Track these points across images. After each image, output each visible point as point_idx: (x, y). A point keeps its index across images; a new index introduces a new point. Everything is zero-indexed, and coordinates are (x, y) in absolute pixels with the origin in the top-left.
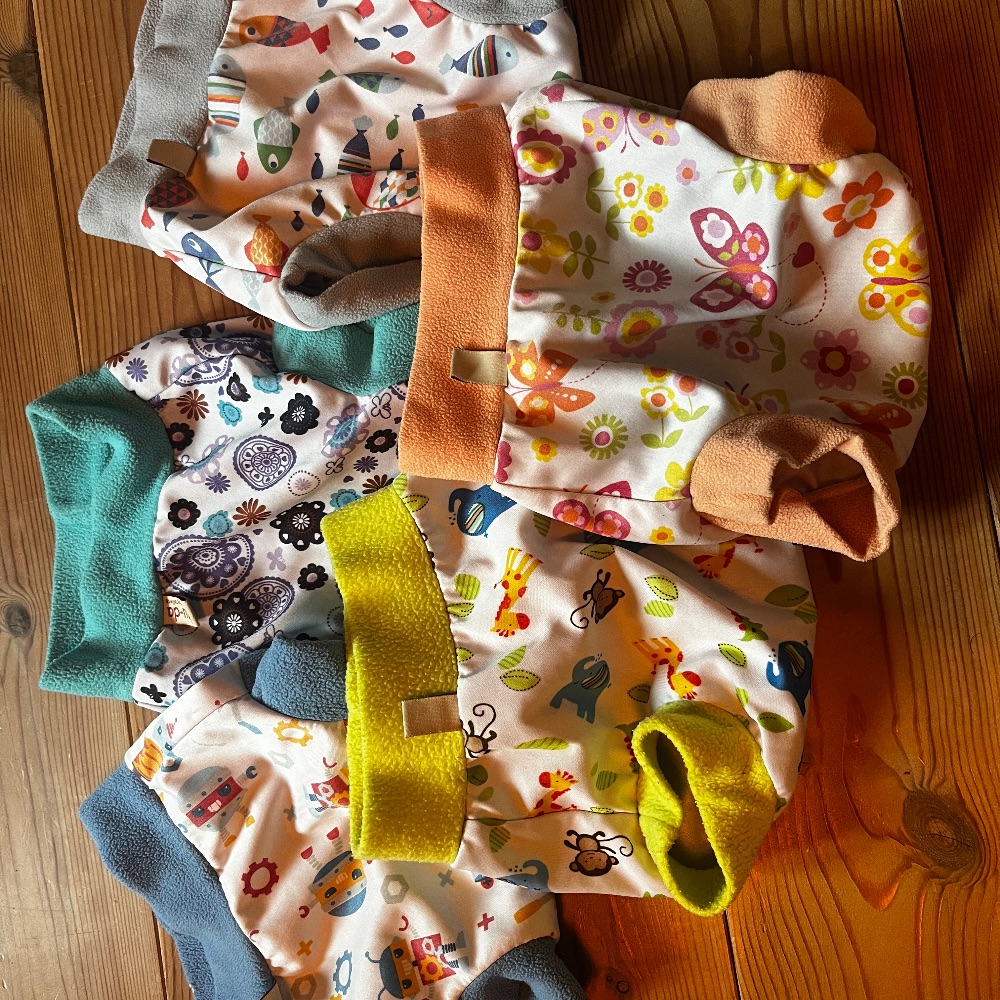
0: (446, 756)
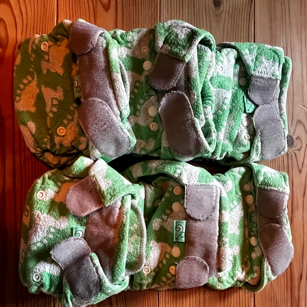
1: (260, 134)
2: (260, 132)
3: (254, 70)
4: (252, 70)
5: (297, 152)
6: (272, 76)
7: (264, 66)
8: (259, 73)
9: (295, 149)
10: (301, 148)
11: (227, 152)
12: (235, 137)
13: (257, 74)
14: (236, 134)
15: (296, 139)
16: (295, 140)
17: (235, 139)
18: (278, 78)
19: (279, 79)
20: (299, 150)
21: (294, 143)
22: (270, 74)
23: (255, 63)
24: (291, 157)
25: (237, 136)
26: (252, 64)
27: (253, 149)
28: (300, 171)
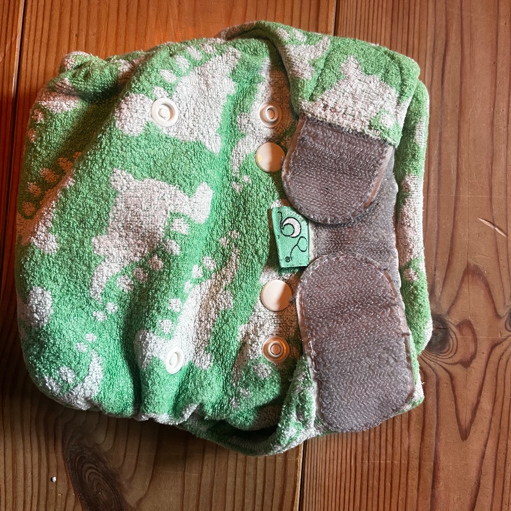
1: (313, 353)
2: (315, 345)
3: (312, 99)
4: (306, 96)
5: (457, 370)
6: (370, 129)
7: (348, 89)
8: (328, 111)
9: (450, 361)
10: (473, 357)
11: (202, 405)
12: (234, 346)
13: (319, 111)
14: (239, 338)
15: (459, 326)
16: (455, 329)
17: (234, 354)
18: (389, 140)
19: (390, 144)
20: (466, 364)
21: (451, 342)
22: (363, 119)
23: (321, 75)
24: (438, 384)
25: (243, 344)
26: (308, 77)
27: (288, 405)
28: (465, 435)
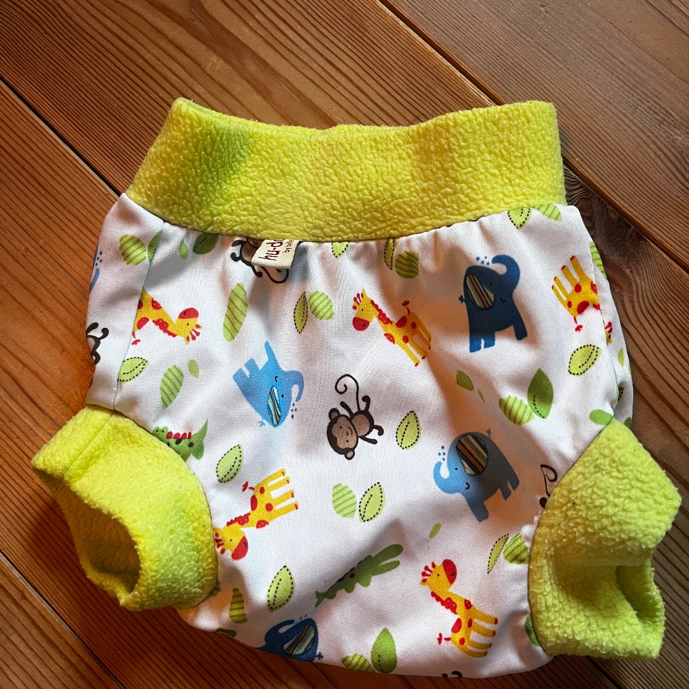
0: (238, 216)
